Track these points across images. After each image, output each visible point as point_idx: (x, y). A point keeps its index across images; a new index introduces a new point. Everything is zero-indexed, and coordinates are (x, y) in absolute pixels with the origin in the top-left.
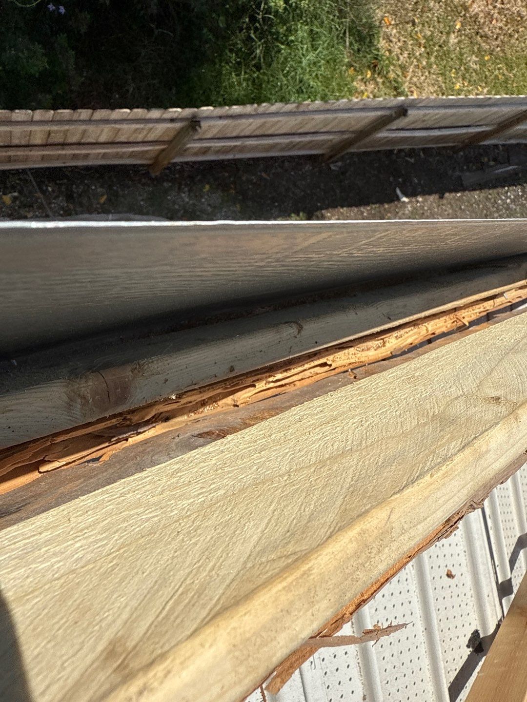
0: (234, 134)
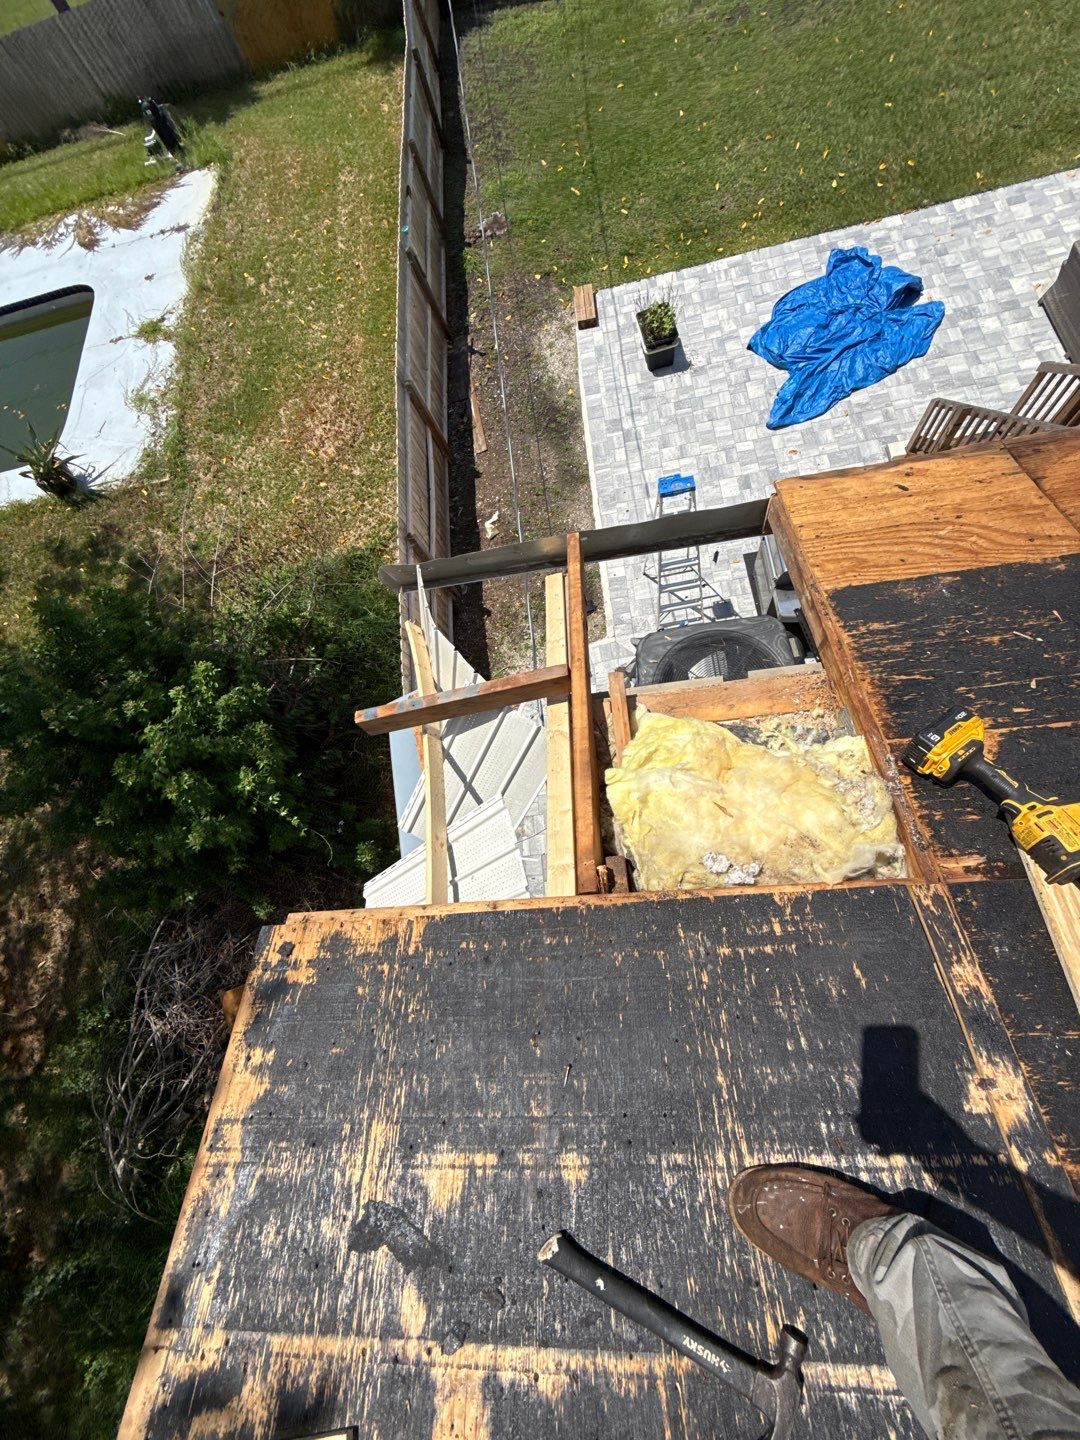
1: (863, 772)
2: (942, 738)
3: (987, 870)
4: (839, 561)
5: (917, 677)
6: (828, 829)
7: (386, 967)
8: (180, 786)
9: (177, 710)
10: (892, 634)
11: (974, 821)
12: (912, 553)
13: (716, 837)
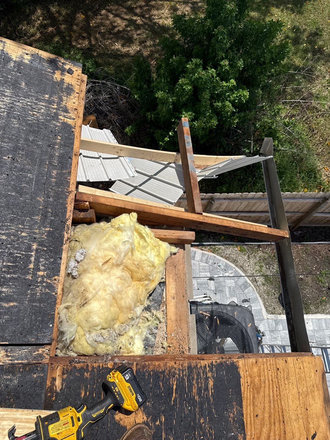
0: (234, 210)
1: (121, 348)
2: (127, 381)
3: (51, 389)
4: (259, 376)
5: (174, 395)
6: (89, 313)
7: (55, 107)
8: (185, 85)
9: (224, 84)
10: (205, 391)
11: (80, 394)
12: (262, 425)
13: (93, 256)
